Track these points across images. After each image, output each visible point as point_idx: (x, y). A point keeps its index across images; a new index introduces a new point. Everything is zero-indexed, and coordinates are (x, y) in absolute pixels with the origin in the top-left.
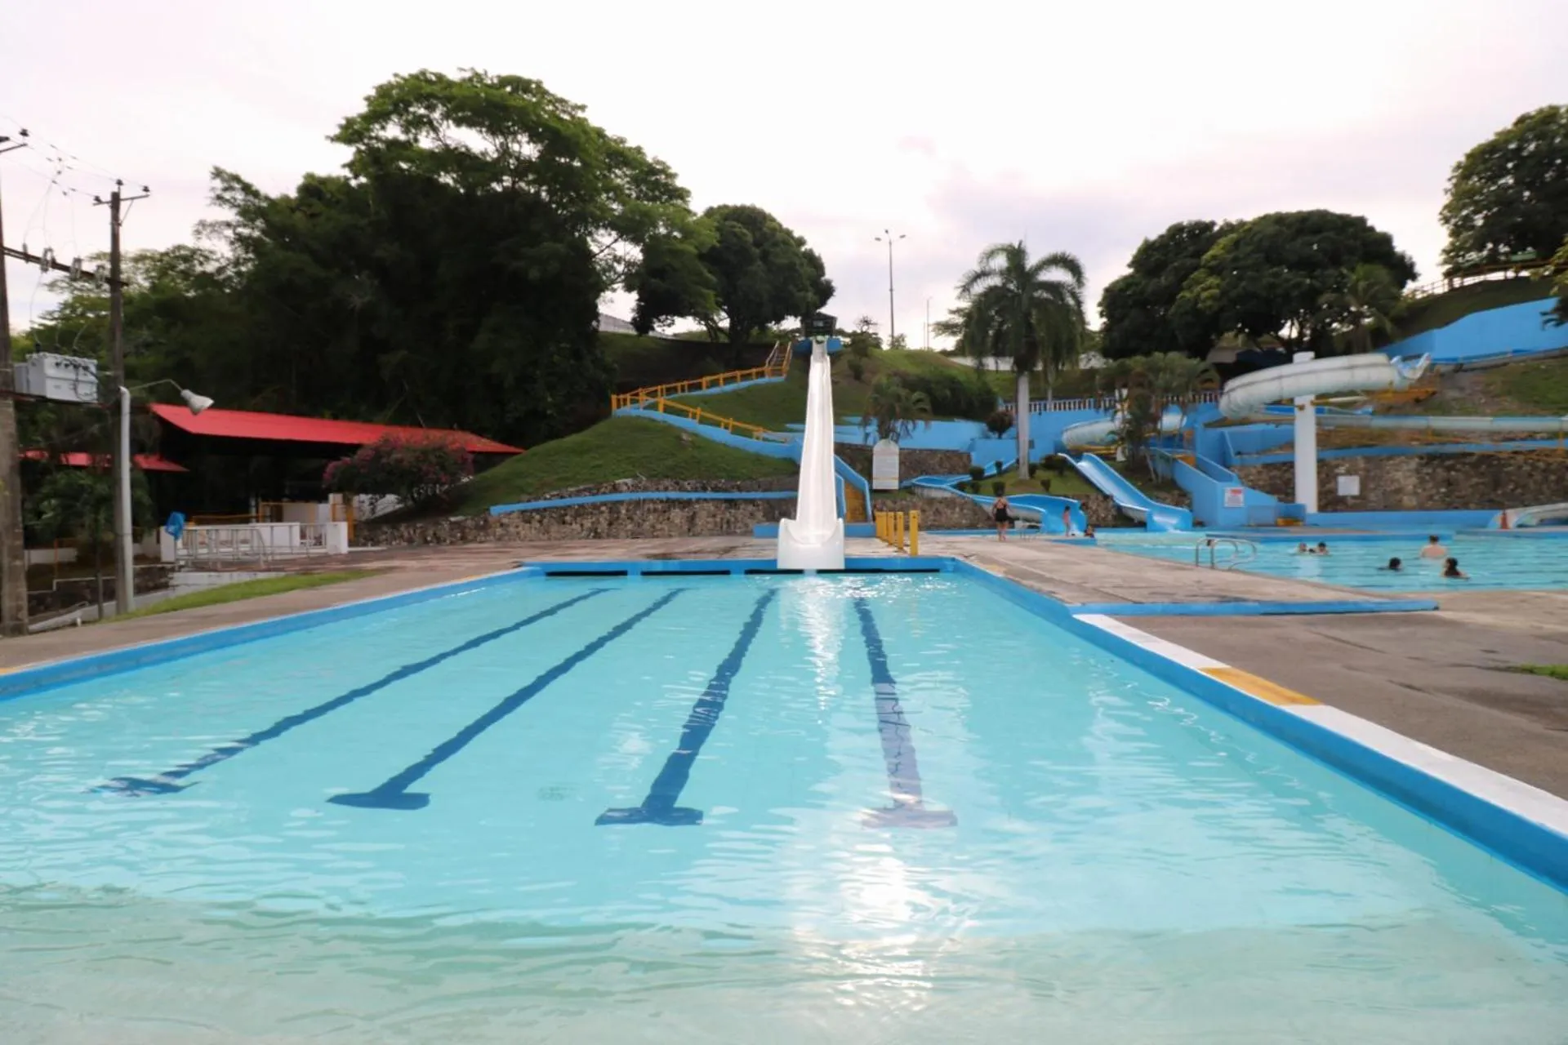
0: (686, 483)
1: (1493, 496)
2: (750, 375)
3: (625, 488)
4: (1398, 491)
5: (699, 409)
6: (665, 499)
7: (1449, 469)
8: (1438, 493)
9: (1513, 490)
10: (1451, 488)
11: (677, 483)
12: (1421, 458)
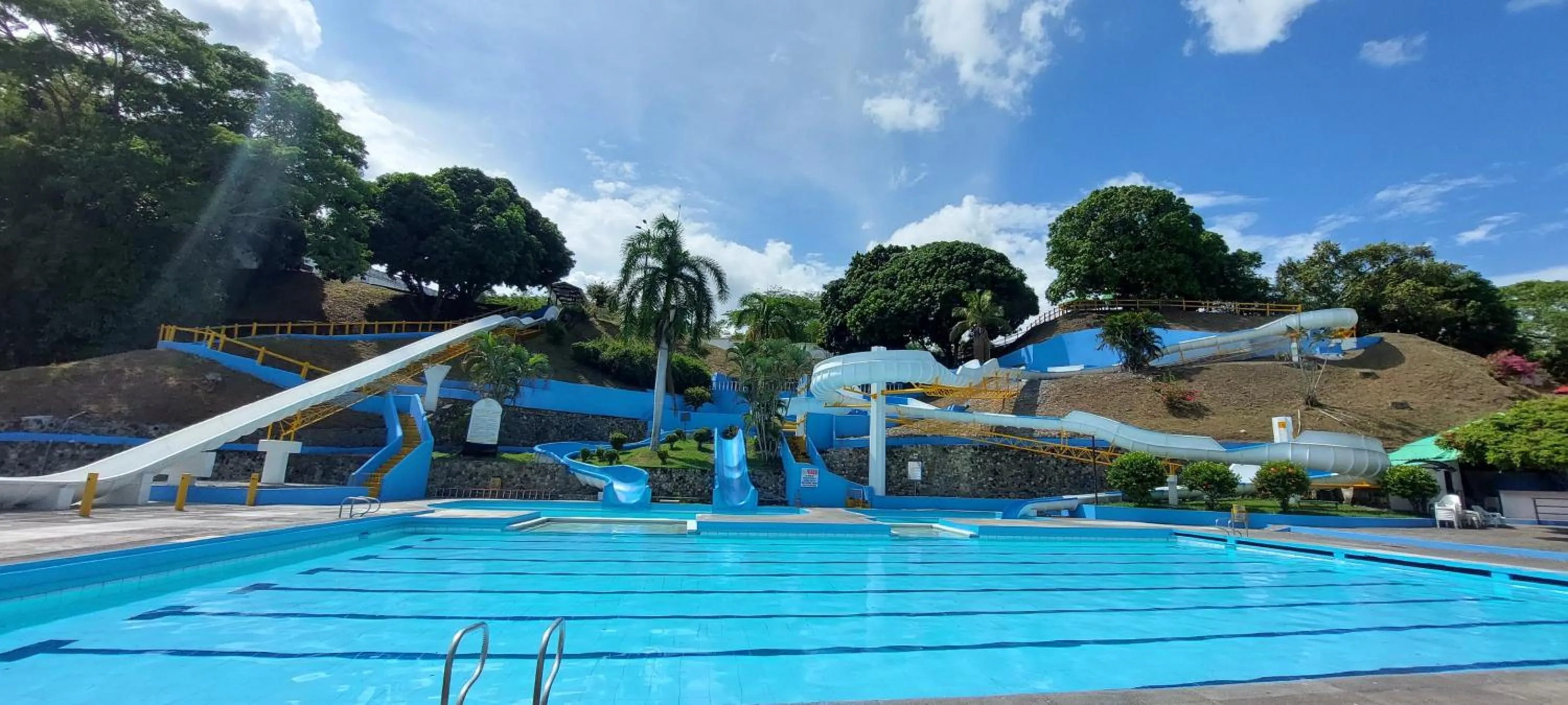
0: (151, 428)
1: (1027, 486)
2: (390, 326)
3: (35, 426)
4: (956, 478)
5: (263, 348)
6: (95, 445)
7: (997, 459)
8: (987, 480)
9: (1043, 482)
10: (997, 477)
11: (135, 427)
12: (975, 449)
